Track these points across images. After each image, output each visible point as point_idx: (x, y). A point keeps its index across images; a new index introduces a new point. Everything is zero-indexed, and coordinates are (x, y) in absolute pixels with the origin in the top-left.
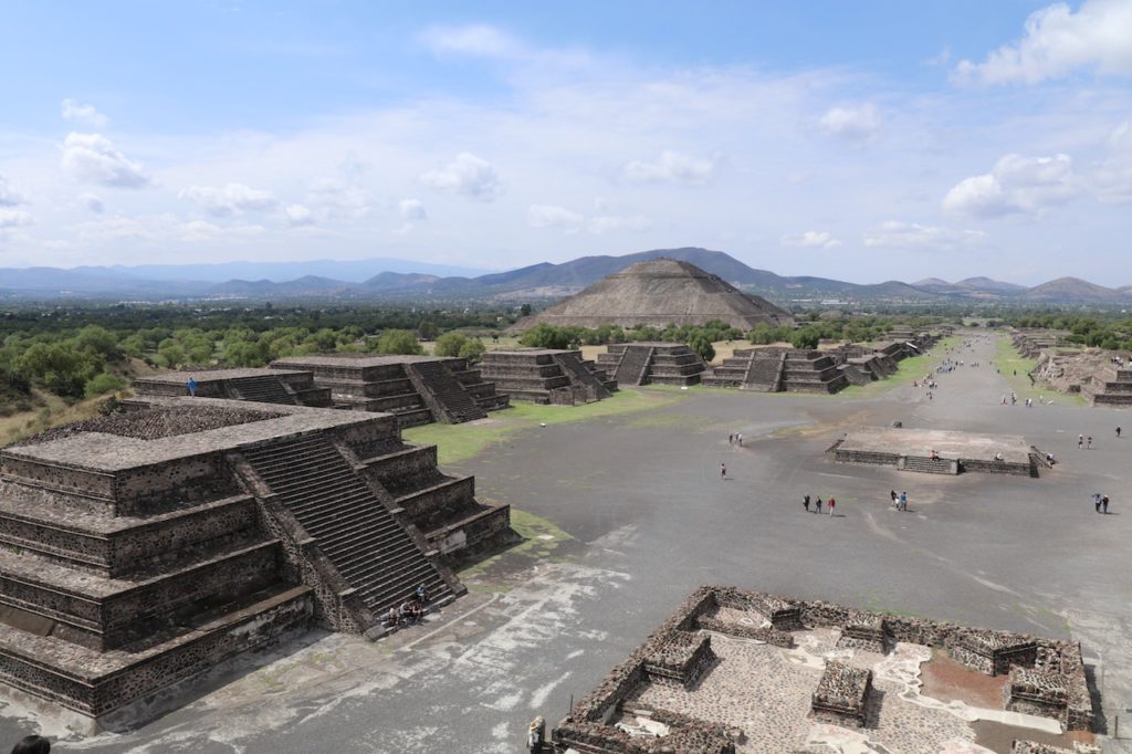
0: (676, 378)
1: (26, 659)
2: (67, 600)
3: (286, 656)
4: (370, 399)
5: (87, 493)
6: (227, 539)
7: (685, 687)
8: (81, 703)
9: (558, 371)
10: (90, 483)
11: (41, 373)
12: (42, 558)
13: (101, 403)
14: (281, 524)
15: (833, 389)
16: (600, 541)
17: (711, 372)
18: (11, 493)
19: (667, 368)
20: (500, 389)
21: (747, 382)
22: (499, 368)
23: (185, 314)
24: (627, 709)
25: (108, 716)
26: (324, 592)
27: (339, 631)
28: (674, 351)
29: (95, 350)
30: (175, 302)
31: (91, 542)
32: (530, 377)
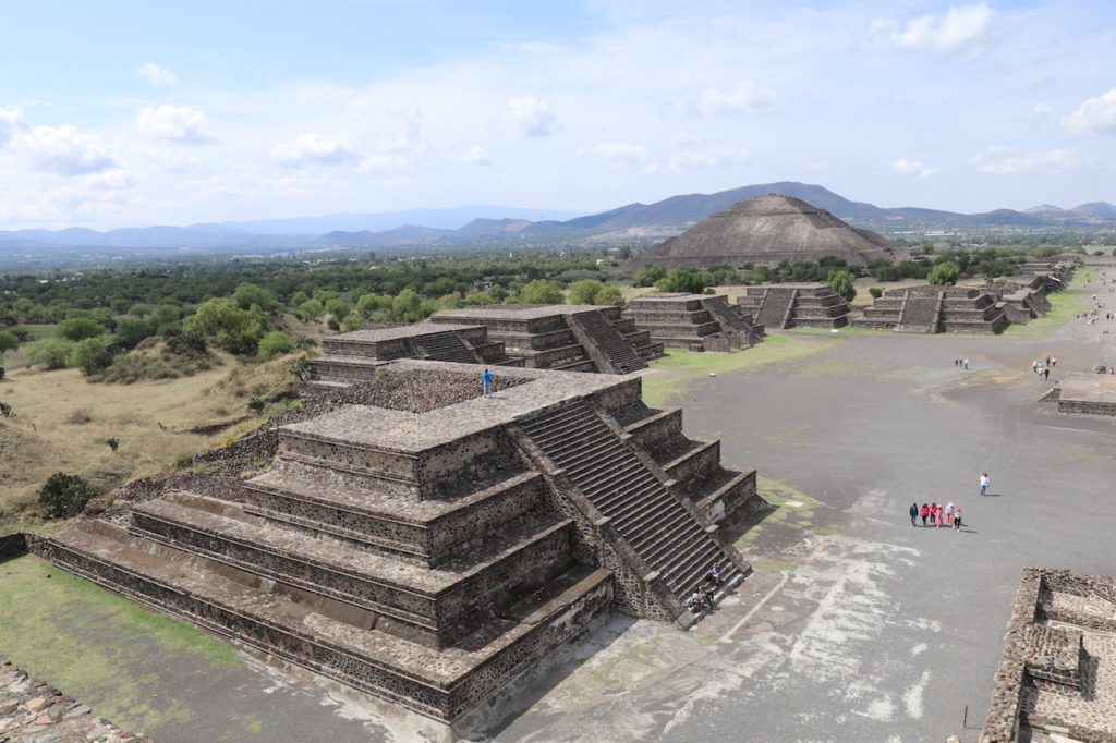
0: (823, 321)
1: (361, 657)
2: (391, 593)
3: (603, 647)
4: (538, 352)
5: (383, 474)
6: (521, 519)
7: (1083, 696)
8: (430, 708)
9: (708, 317)
10: (386, 463)
11: (211, 332)
12: (345, 543)
13: (291, 362)
14: (574, 503)
15: (998, 330)
16: (855, 509)
17: (862, 313)
18: (293, 472)
19: (812, 310)
20: (655, 337)
21: (901, 323)
22: (647, 315)
23: (296, 266)
24: (1033, 723)
25: (460, 722)
26: (626, 576)
27: (644, 617)
28: (818, 292)
29: (260, 308)
30: (284, 254)
31: (404, 529)
32: (681, 324)
